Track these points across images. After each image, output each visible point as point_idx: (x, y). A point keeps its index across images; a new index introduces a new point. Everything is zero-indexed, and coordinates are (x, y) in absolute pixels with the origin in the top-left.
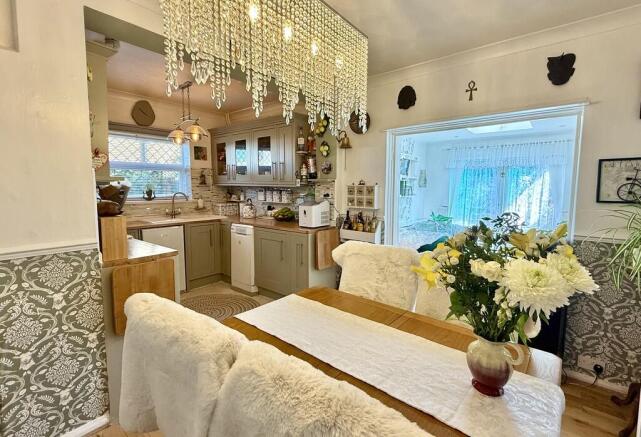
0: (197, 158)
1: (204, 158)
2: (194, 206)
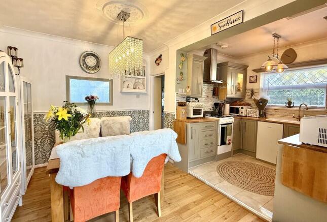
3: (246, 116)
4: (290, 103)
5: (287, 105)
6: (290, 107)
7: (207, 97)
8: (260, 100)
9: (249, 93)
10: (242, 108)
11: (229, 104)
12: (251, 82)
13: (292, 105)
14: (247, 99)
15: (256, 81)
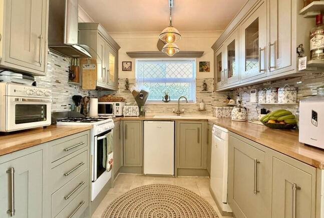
0: (201, 70)
1: (208, 70)
2: (197, 108)
3: (123, 116)
4: (166, 97)
5: (164, 100)
6: (166, 101)
7: (57, 82)
8: (141, 92)
9: (122, 85)
10: (118, 105)
11: (97, 100)
12: (124, 70)
13: (168, 100)
14: (120, 93)
15: (130, 69)
